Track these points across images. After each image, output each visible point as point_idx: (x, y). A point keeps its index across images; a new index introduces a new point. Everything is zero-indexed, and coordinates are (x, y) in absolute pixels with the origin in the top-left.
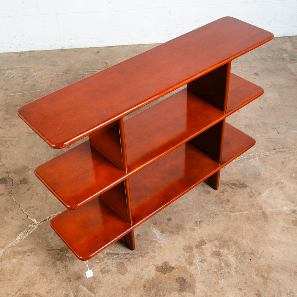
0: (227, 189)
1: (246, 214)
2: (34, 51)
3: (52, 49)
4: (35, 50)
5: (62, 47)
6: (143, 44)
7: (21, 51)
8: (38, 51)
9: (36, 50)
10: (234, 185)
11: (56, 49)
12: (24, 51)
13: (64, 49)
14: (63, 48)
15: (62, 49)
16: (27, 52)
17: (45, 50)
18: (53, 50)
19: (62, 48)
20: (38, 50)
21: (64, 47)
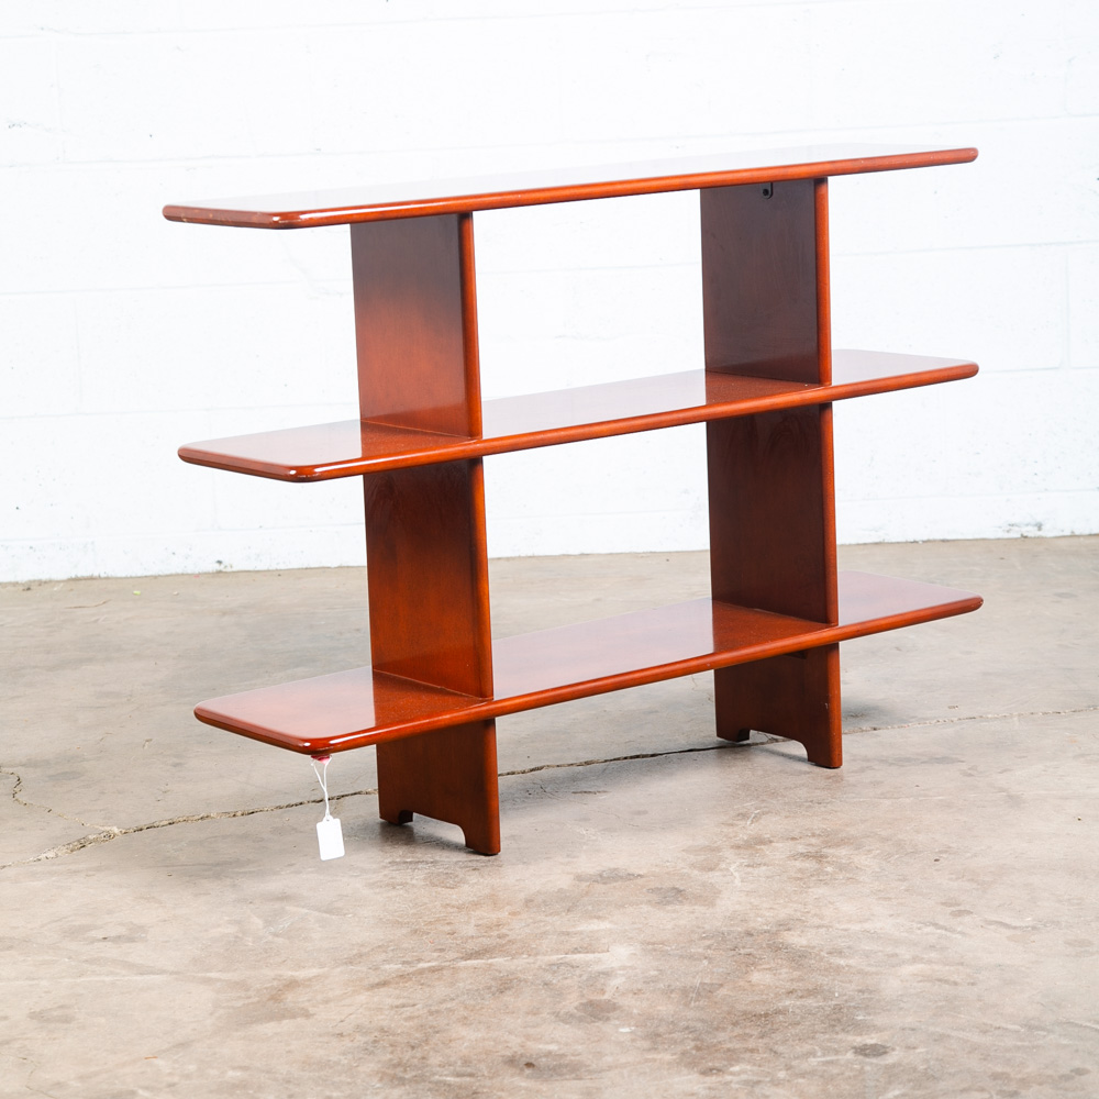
0: (876, 767)
1: (941, 800)
2: (91, 578)
3: (174, 572)
4: (96, 574)
5: (220, 562)
6: (577, 552)
7: (32, 578)
8: (107, 578)
9: (103, 575)
10: (908, 760)
11: (189, 572)
12: (44, 577)
13: (229, 570)
14: (221, 568)
15: (220, 572)
16: (59, 582)
17: (139, 575)
18: (177, 575)
19: (218, 567)
20: (111, 573)
21: (226, 562)
